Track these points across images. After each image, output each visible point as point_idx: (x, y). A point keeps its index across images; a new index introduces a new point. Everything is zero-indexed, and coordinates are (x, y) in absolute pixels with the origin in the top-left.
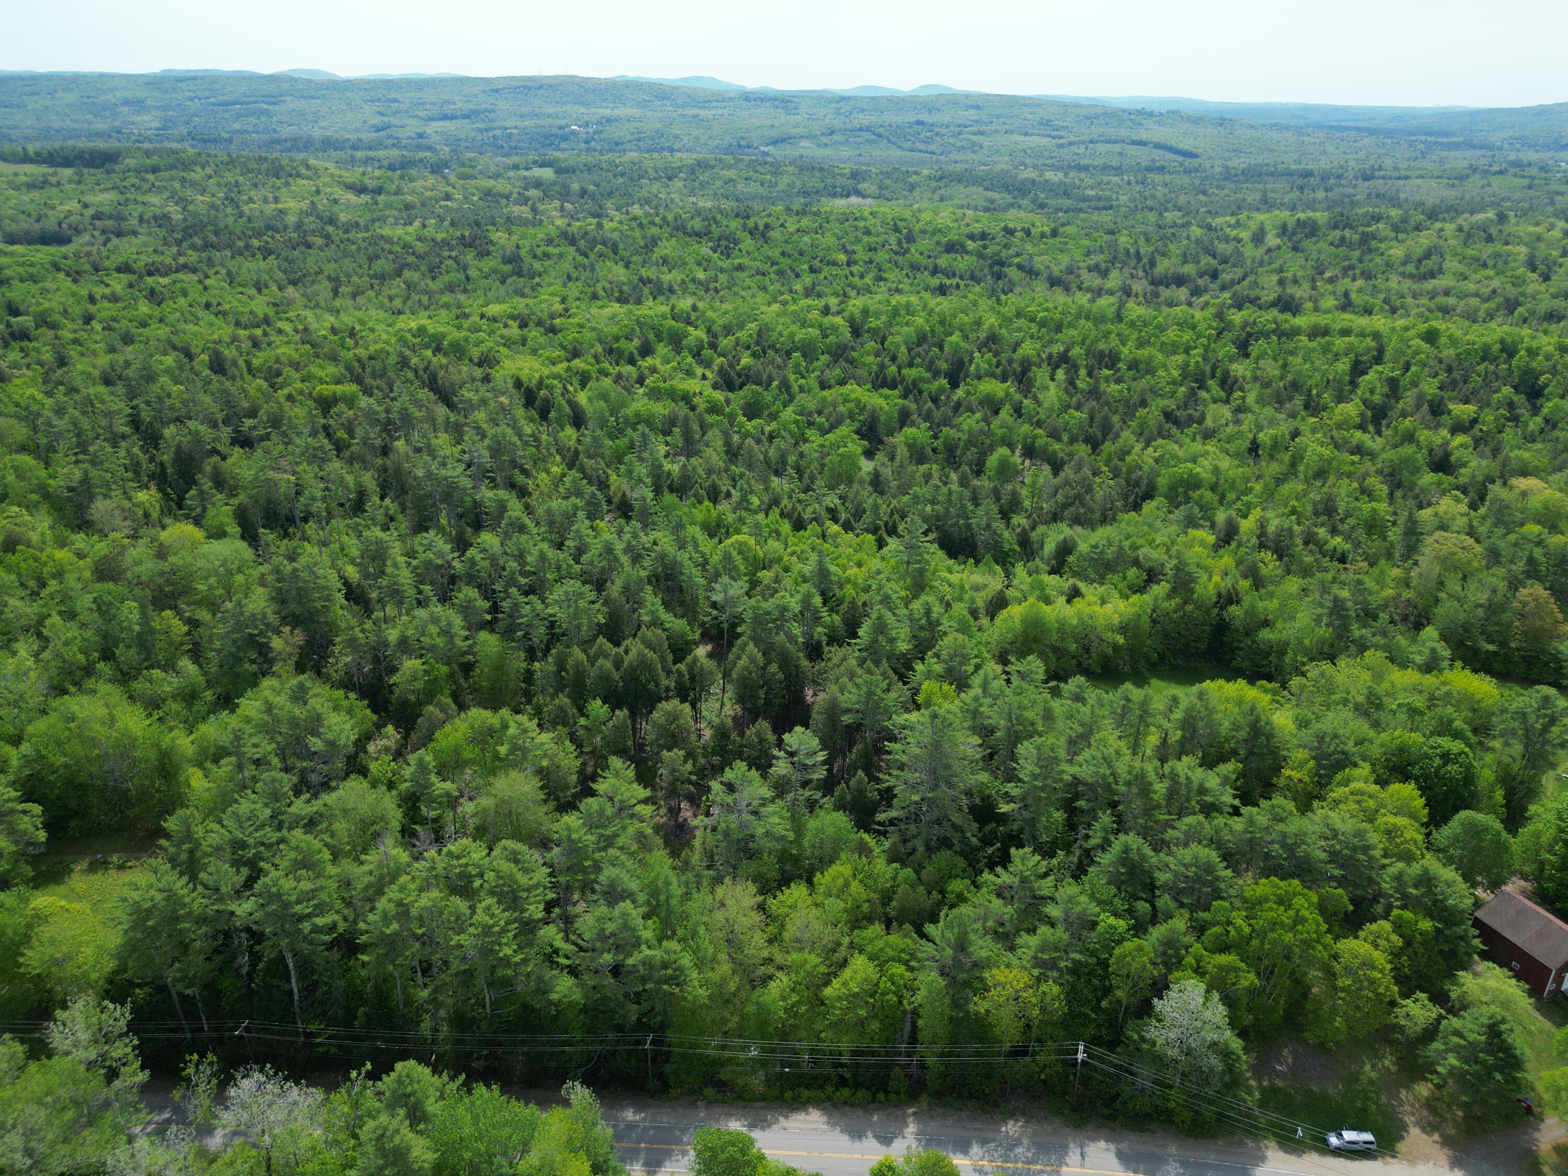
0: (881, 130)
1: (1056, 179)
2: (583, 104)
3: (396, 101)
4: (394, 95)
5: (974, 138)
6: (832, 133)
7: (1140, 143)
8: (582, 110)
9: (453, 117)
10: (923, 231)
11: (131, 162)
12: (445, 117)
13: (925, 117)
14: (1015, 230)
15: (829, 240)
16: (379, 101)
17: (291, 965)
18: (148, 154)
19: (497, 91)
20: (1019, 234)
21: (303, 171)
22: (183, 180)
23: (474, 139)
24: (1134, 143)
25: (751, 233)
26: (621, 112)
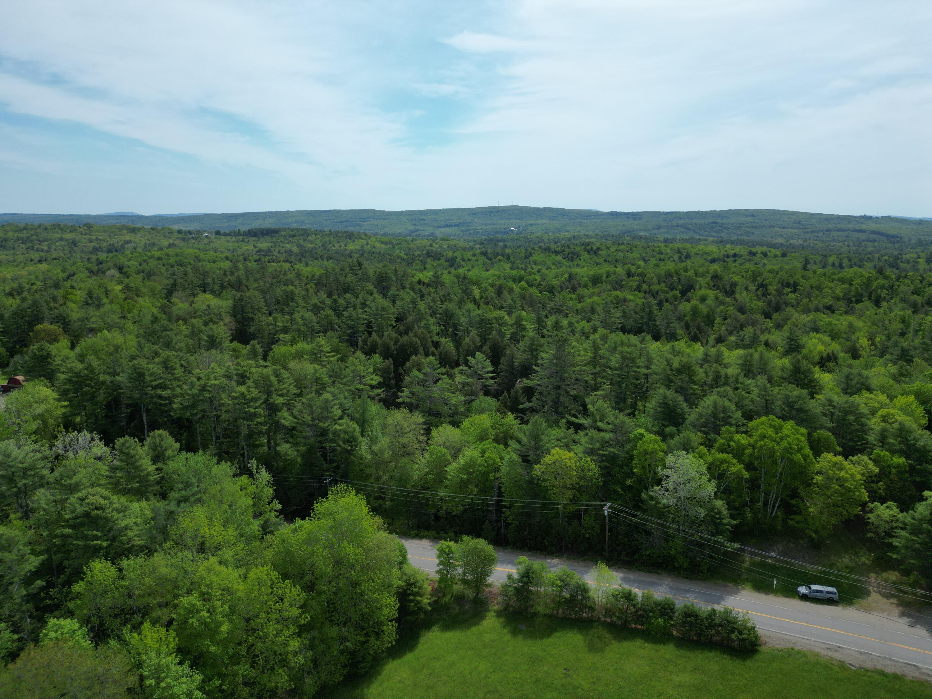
0: (690, 226)
1: (798, 243)
2: (520, 219)
3: (423, 219)
4: (423, 217)
5: (749, 230)
6: (659, 228)
7: (861, 231)
8: (519, 221)
9: (451, 226)
10: (697, 254)
11: (283, 233)
12: (447, 226)
13: (719, 221)
14: (757, 253)
15: (635, 255)
16: (415, 220)
17: (145, 421)
18: (292, 230)
19: (475, 214)
20: (759, 255)
21: (363, 236)
22: (304, 240)
23: (459, 235)
24: (855, 231)
25: (588, 252)
26: (540, 222)
